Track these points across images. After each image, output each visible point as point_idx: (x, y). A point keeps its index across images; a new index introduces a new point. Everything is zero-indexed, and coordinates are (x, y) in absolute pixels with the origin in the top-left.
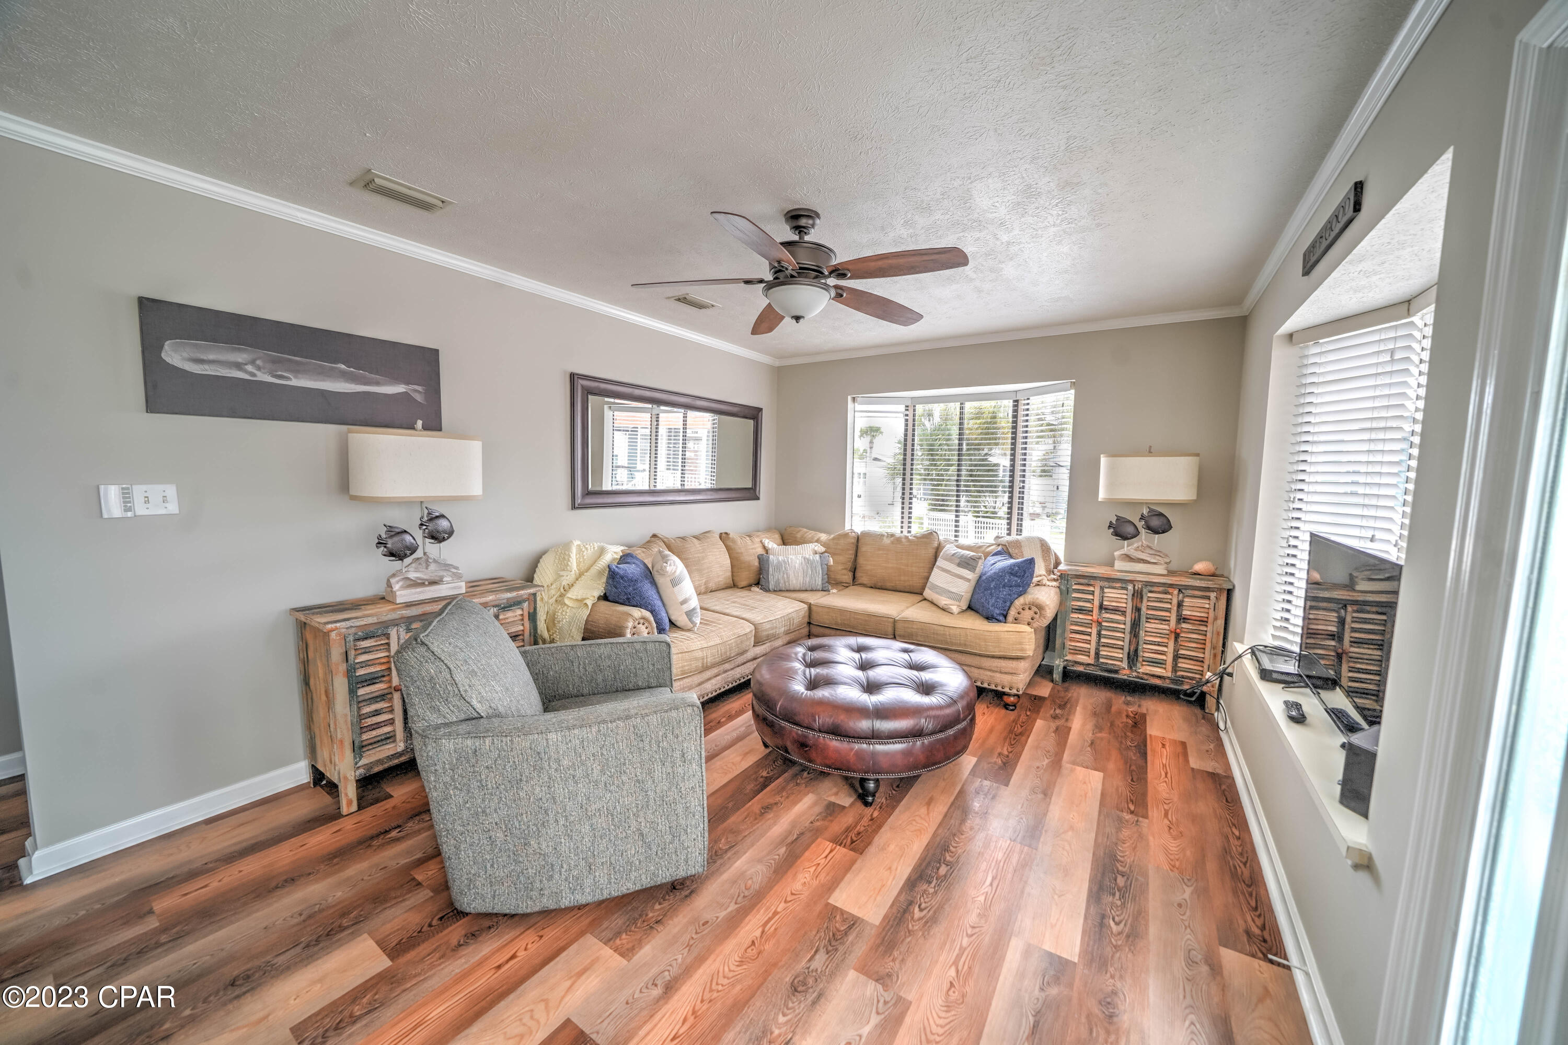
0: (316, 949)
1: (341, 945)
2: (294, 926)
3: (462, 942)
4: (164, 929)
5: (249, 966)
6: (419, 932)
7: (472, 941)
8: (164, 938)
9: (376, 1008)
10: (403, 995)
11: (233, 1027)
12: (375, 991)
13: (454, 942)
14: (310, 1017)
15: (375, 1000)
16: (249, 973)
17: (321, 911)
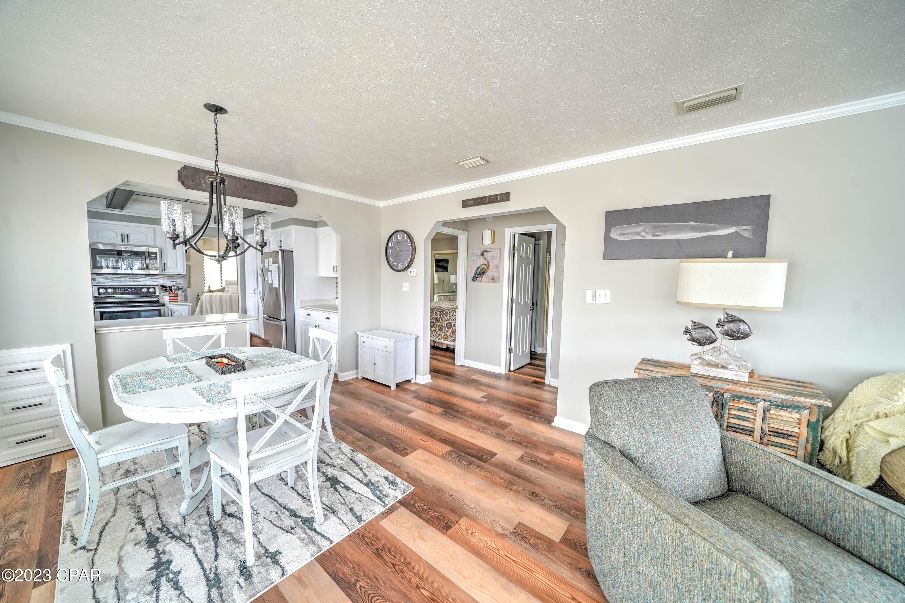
0: (556, 509)
1: (560, 517)
2: (563, 496)
3: (582, 570)
4: (548, 462)
5: (541, 493)
6: (580, 545)
7: (585, 576)
8: (544, 465)
9: (534, 548)
10: (544, 556)
11: (517, 505)
12: (543, 543)
13: (580, 566)
14: (525, 525)
15: (538, 546)
16: (538, 495)
17: (574, 500)
